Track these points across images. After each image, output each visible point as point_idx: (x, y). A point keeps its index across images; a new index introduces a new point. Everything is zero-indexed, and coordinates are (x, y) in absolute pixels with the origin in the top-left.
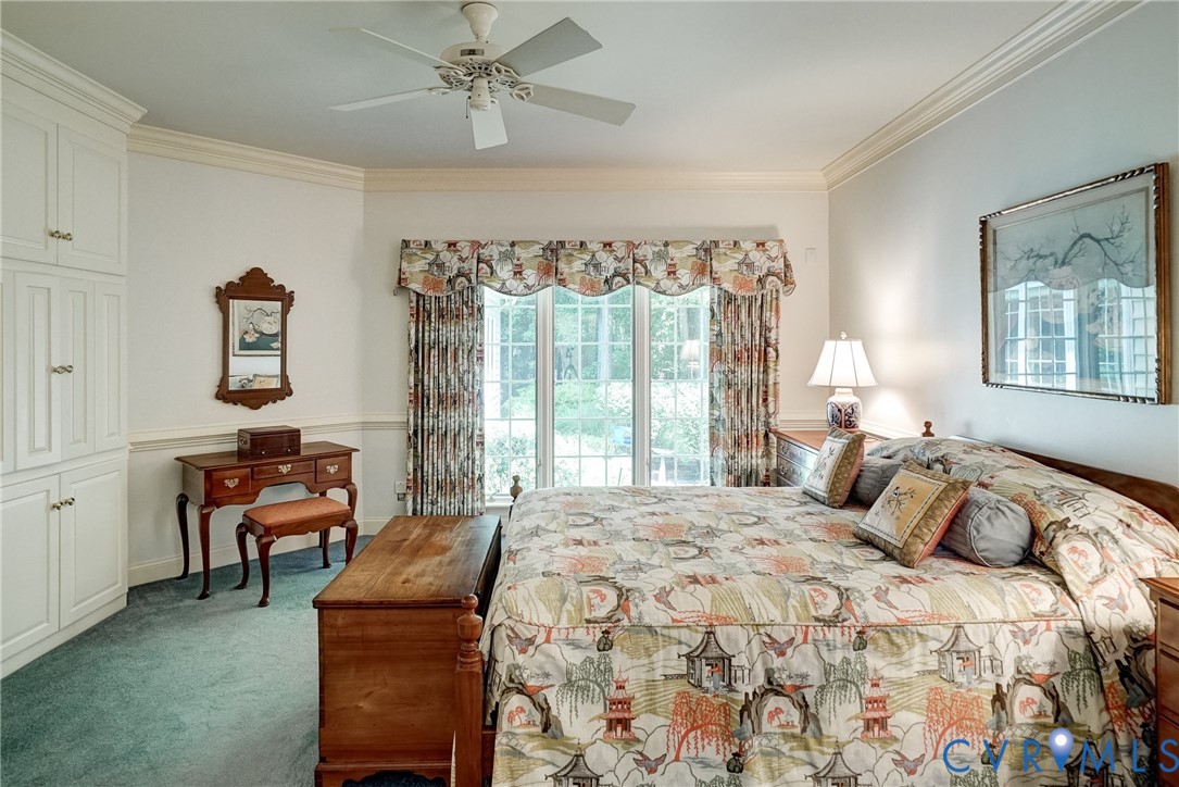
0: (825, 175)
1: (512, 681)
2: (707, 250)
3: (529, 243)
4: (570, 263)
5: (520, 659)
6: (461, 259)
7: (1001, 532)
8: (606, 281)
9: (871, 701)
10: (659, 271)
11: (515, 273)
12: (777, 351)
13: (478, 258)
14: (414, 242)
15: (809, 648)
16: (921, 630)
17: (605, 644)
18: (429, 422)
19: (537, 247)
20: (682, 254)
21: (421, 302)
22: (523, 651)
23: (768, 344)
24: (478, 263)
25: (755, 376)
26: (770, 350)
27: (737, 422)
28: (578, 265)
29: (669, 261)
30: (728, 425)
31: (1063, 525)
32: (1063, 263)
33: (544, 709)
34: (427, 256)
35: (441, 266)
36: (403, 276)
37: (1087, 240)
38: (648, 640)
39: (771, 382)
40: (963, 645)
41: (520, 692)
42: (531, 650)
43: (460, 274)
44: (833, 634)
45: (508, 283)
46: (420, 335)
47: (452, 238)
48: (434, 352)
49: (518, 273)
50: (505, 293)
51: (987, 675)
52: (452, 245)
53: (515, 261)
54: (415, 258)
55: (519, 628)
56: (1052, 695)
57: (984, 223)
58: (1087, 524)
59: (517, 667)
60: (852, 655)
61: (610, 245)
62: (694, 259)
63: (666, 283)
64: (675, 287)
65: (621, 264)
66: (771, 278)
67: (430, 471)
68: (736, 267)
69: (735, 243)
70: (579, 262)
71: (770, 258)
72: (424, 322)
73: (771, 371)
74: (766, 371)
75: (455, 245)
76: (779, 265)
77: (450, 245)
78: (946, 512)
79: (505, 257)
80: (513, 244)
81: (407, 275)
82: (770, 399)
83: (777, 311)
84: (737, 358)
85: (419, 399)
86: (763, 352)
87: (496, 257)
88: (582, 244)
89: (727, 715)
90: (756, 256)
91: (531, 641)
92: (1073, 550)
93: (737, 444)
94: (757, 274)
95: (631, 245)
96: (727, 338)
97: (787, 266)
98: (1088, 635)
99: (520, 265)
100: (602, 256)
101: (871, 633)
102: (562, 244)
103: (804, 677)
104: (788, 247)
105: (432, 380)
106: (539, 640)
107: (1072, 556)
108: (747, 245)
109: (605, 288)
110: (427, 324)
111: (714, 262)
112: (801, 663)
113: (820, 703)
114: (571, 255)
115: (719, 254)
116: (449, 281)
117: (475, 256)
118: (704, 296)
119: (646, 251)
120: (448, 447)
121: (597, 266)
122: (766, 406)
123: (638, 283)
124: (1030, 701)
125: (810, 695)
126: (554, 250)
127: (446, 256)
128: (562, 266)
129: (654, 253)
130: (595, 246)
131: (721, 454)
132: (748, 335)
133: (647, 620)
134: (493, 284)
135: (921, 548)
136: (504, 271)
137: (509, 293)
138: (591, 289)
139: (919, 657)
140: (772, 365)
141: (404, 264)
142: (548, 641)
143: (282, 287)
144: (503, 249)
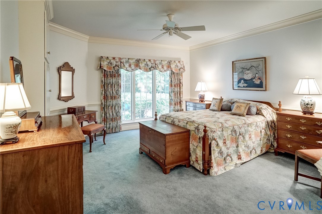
0: (190, 48)
1: (213, 138)
2: (170, 62)
3: (133, 59)
4: (142, 64)
5: (214, 134)
6: (116, 62)
7: (254, 110)
8: (149, 69)
9: (250, 134)
10: (160, 67)
11: (129, 66)
12: (182, 84)
13: (121, 62)
14: (104, 57)
15: (243, 128)
16: (253, 123)
17: (223, 131)
18: (108, 104)
19: (134, 60)
20: (164, 63)
21: (105, 73)
22: (214, 133)
23: (180, 83)
24: (121, 63)
25: (178, 90)
26: (181, 84)
27: (175, 100)
28: (143, 65)
29: (162, 65)
30: (173, 100)
31: (261, 108)
32: (248, 70)
33: (217, 142)
34: (108, 61)
35: (111, 64)
36: (101, 66)
37: (253, 67)
38: (227, 129)
39: (181, 91)
40: (257, 125)
41: (214, 140)
42: (215, 133)
43: (116, 66)
44: (245, 125)
45: (127, 68)
46: (105, 81)
47: (114, 57)
48: (109, 86)
49: (130, 66)
50: (127, 71)
51: (260, 129)
52: (114, 58)
53: (129, 63)
54: (104, 61)
55: (212, 130)
56: (265, 130)
57: (233, 62)
58: (264, 108)
59: (213, 136)
60: (247, 128)
61: (150, 60)
62: (167, 64)
63: (162, 69)
64: (163, 70)
65: (153, 65)
66: (181, 69)
67: (109, 116)
68: (175, 66)
69: (175, 61)
70: (144, 64)
71: (181, 65)
72: (106, 78)
73: (181, 89)
74: (180, 89)
75: (115, 58)
76: (182, 66)
77: (113, 58)
78: (247, 108)
79: (127, 62)
80: (129, 59)
81: (103, 65)
82: (181, 94)
83: (182, 76)
84: (175, 86)
85: (105, 98)
86: (179, 84)
87: (125, 62)
88: (144, 60)
89: (236, 139)
90: (178, 64)
91: (215, 131)
92: (263, 111)
93: (175, 104)
94: (179, 68)
95: (155, 61)
96: (173, 82)
97: (184, 67)
98: (267, 122)
99: (130, 64)
100: (149, 63)
101: (249, 124)
102: (140, 59)
103: (243, 132)
104: (184, 63)
105: (109, 93)
106: (216, 131)
107: (264, 112)
108: (177, 62)
109: (149, 70)
110: (107, 78)
111: (171, 65)
112: (243, 130)
113: (245, 136)
114: (142, 62)
115: (172, 64)
116: (113, 67)
117: (120, 61)
118: (168, 72)
119: (157, 62)
120: (113, 109)
121: (147, 65)
122: (180, 96)
123: (156, 69)
124: (263, 132)
125: (244, 134)
126: (138, 61)
127: (112, 61)
128: (140, 65)
129: (159, 63)
130: (147, 60)
131: (172, 107)
132: (177, 81)
133: (226, 126)
134: (124, 68)
135: (245, 114)
136: (127, 65)
137: (128, 71)
138: (146, 70)
139: (253, 127)
140: (181, 87)
141: (102, 63)
142: (217, 131)
143: (72, 68)
144: (126, 60)
